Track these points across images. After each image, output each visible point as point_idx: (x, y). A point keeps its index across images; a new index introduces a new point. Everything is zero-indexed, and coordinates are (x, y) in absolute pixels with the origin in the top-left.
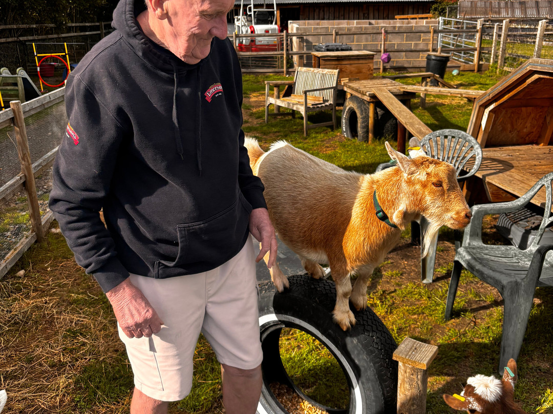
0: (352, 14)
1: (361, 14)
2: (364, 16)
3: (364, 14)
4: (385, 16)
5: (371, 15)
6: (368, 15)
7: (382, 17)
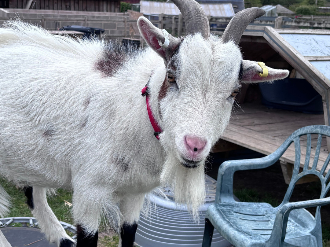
0: (55, 5)
1: (64, 6)
2: (66, 7)
3: (66, 6)
4: (84, 8)
5: (72, 7)
6: (70, 7)
7: (82, 9)
